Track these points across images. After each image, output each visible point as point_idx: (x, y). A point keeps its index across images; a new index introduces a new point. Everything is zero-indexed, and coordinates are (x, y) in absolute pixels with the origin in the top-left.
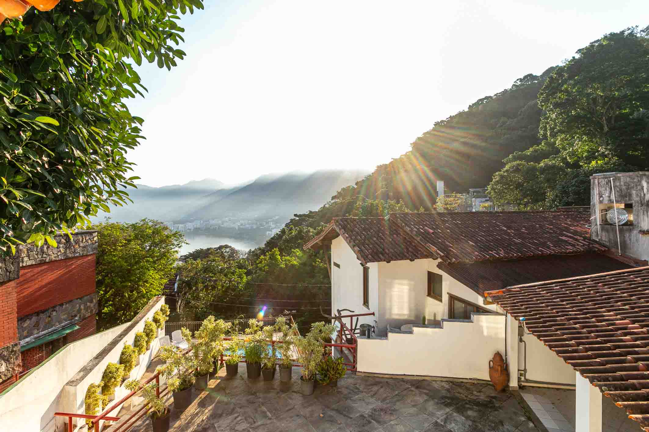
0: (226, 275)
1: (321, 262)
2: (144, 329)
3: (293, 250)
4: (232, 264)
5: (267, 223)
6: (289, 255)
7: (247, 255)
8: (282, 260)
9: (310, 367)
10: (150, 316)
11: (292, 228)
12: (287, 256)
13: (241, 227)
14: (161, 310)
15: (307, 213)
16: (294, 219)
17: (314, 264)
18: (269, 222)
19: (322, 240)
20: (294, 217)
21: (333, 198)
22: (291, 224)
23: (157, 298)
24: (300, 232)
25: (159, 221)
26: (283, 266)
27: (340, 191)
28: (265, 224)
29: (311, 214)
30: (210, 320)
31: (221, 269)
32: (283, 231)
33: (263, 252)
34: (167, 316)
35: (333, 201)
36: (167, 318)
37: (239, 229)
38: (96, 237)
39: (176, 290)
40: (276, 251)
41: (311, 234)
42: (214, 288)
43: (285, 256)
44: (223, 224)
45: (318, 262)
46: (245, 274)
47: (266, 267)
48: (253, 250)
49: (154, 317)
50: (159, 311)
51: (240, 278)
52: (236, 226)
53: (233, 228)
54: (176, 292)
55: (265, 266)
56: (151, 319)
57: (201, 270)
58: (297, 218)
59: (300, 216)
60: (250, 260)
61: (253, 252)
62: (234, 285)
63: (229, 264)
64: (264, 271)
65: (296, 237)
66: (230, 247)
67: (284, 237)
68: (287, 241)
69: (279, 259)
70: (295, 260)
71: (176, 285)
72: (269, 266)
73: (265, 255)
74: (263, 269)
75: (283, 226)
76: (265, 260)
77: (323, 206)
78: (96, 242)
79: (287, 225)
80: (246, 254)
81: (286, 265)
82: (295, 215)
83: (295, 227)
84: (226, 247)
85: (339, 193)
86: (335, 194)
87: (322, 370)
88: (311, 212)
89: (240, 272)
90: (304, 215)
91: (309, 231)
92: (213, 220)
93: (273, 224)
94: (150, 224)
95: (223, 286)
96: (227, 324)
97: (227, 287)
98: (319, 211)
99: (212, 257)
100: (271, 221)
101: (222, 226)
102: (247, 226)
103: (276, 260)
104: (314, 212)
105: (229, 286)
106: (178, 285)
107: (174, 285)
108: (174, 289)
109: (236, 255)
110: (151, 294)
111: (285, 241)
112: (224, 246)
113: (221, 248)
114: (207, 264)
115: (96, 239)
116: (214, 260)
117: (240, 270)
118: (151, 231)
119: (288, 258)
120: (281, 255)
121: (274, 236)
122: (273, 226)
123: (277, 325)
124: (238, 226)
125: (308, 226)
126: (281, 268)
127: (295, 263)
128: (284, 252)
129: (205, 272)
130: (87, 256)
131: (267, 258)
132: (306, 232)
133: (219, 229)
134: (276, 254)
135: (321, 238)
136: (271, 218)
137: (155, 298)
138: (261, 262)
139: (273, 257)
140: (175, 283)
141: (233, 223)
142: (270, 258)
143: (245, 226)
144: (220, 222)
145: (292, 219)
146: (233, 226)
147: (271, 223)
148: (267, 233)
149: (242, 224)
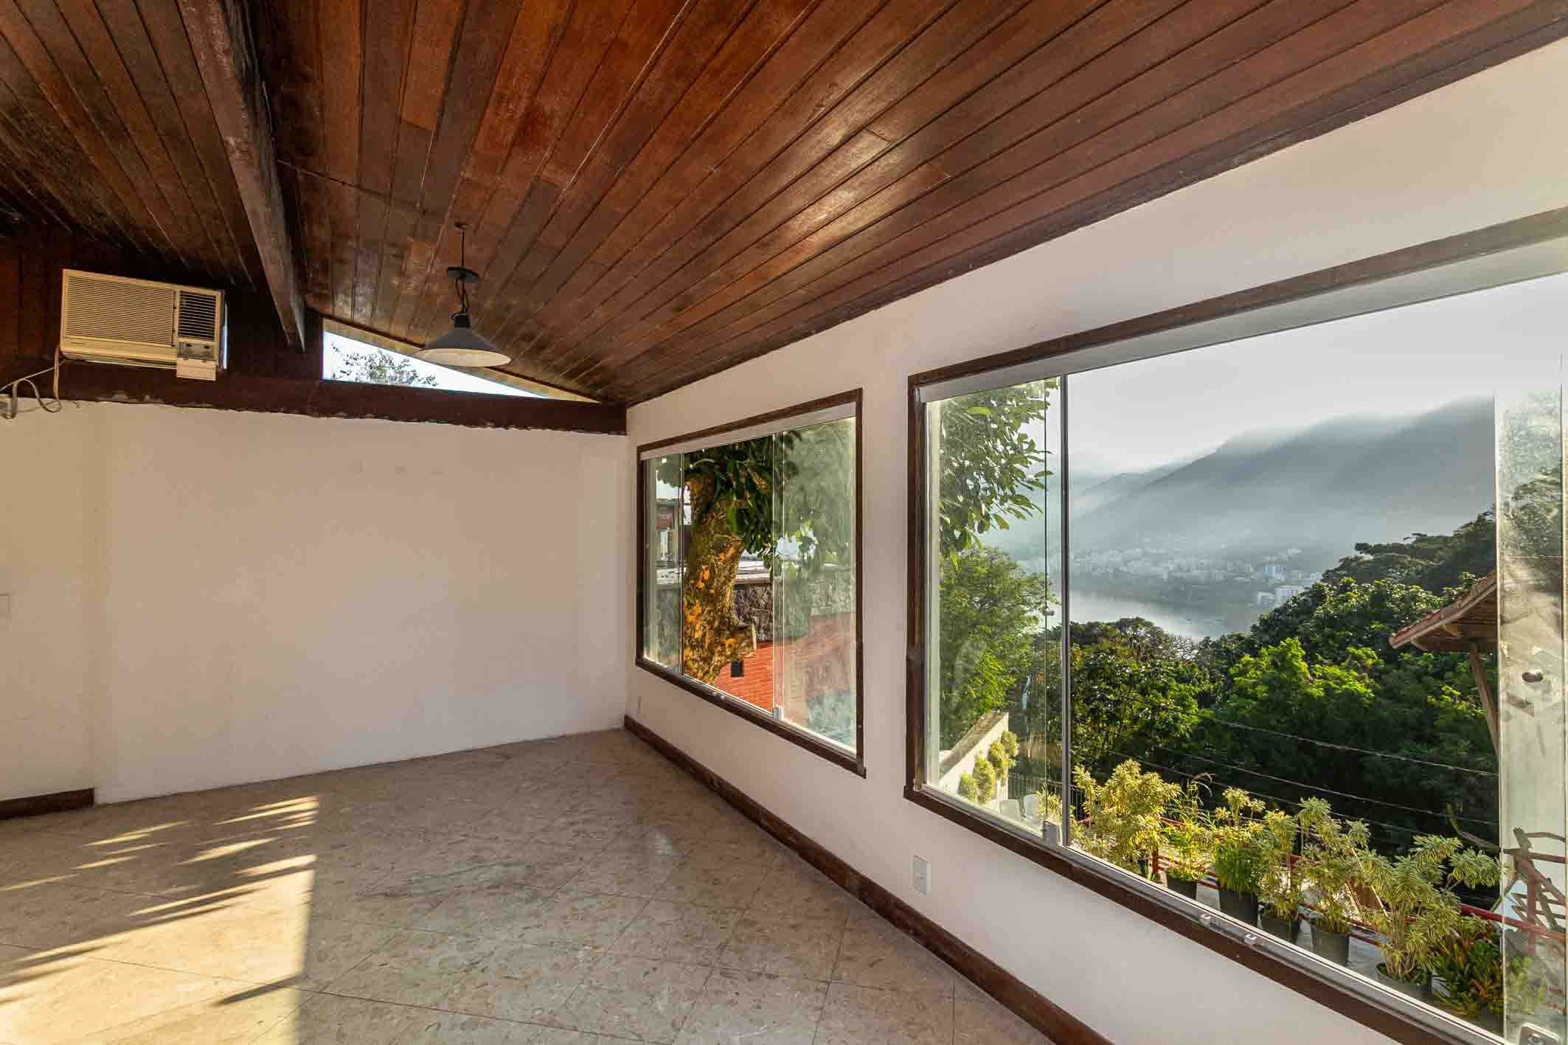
0: (1143, 692)
1: (1462, 698)
2: (974, 771)
3: (1351, 649)
4: (1161, 666)
5: (1259, 567)
6: (1339, 664)
7: (1196, 651)
8: (1314, 675)
9: (1410, 948)
10: (983, 747)
11: (1348, 584)
12: (1331, 665)
13: (1179, 574)
14: (1003, 741)
15: (1409, 542)
16: (1357, 558)
17: (1433, 700)
18: (1264, 564)
19: (1461, 620)
20: (1358, 554)
22: (1343, 572)
23: (995, 714)
24: (1379, 598)
25: (1000, 551)
26: (1317, 692)
28: (1251, 570)
29: (1422, 546)
30: (1129, 769)
31: (1131, 675)
32: (1317, 595)
33: (1250, 647)
34: (1012, 757)
36: (1014, 763)
37: (1173, 580)
39: (1024, 708)
40: (1295, 648)
41: (1424, 606)
42: (1112, 718)
43: (1321, 663)
44: (1126, 565)
45: (1451, 695)
46: (1194, 697)
47: (1259, 688)
49: (990, 753)
50: (999, 743)
51: (1183, 706)
52: (1164, 570)
53: (1156, 578)
54: (1025, 713)
55: (1255, 685)
56: (984, 756)
57: (1082, 671)
58: (1369, 557)
59: (1378, 549)
60: (1208, 667)
61: (1215, 645)
62: (1164, 721)
63: (1153, 665)
64: (1254, 697)
65: (1364, 615)
66: (1148, 624)
67: (1319, 611)
68: (1329, 621)
69: (1305, 670)
70: (1360, 679)
71: (1025, 697)
72: (1272, 689)
73: (1255, 654)
74: (1250, 691)
75: (1316, 578)
76: (1257, 667)
77: (1474, 519)
79: (1328, 576)
80: (1192, 649)
81: (1328, 690)
82: (1361, 547)
83: (1359, 582)
84: (1137, 622)
87: (1450, 969)
88: (1422, 538)
89: (1180, 690)
90: (1397, 548)
91: (1414, 598)
92: (1100, 552)
93: (1278, 571)
94: (983, 555)
95: (1135, 720)
96: (1171, 786)
97: (1147, 723)
98: (1457, 536)
99: (1106, 644)
100: (1270, 563)
101: (1125, 569)
102: (1196, 572)
103: (1294, 671)
104: (1435, 539)
105: (1153, 721)
106: (1030, 696)
107: (1021, 695)
108: (1023, 704)
109: (1167, 648)
110: (984, 704)
111: (1323, 621)
112: (1133, 621)
113: (1123, 624)
114: (1094, 659)
116: (1113, 652)
117: (1182, 686)
118: (984, 571)
119: (1335, 670)
120: (1309, 658)
121: (1286, 607)
122: (1281, 577)
123: (1305, 816)
124: (1170, 572)
125: (1408, 581)
126: (1309, 696)
127: (1360, 687)
128: (1321, 654)
129: (1090, 677)
131: (1265, 662)
132: (1403, 599)
133: (1116, 576)
134: (1294, 656)
135: (1458, 615)
136: (1276, 555)
137: (990, 714)
138: (1243, 673)
139: (1282, 663)
140: (1023, 690)
141: (1156, 563)
142: (1274, 663)
143: (1188, 571)
144: (1118, 559)
145: (1347, 559)
146: (1154, 570)
147: (1274, 568)
148: (1260, 595)
149: (1180, 568)
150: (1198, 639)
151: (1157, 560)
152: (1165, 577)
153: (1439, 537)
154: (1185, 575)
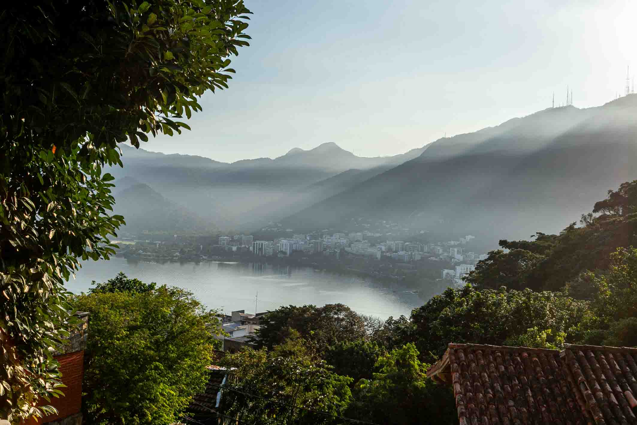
5: (446, 249)
13: (388, 254)
15: (533, 239)
16: (499, 252)
18: (449, 247)
20: (500, 248)
21: (598, 207)
26: (421, 384)
27: (615, 190)
28: (441, 251)
29: (541, 243)
35: (597, 215)
37: (384, 258)
38: (86, 324)
39: (217, 406)
40: (412, 350)
44: (350, 246)
48: (396, 318)
52: (377, 252)
53: (372, 257)
54: (217, 409)
57: (265, 371)
58: (507, 251)
59: (513, 245)
66: (348, 309)
69: (417, 367)
71: (219, 396)
72: (396, 381)
78: (85, 332)
82: (503, 243)
84: (339, 308)
85: (614, 196)
86: (605, 197)
88: (542, 237)
90: (524, 245)
93: (458, 252)
100: (454, 246)
101: (349, 249)
102: (401, 253)
104: (549, 237)
106: (224, 395)
107: (216, 394)
108: (215, 403)
109: (360, 328)
112: (336, 306)
113: (327, 309)
115: (85, 326)
124: (382, 252)
130: (72, 354)
134: (411, 356)
136: (458, 240)
139: (403, 362)
140: (218, 390)
141: (373, 245)
142: (397, 362)
143: (396, 252)
144: (344, 241)
145: (493, 252)
146: (371, 250)
147: (456, 250)
148: (446, 271)
149: (390, 250)
150: (384, 319)
151: (373, 243)
152: (379, 256)
153: (552, 236)
154: (393, 255)
